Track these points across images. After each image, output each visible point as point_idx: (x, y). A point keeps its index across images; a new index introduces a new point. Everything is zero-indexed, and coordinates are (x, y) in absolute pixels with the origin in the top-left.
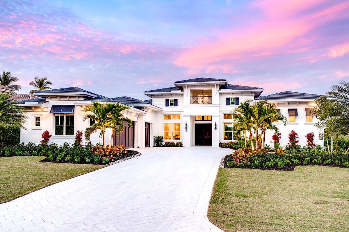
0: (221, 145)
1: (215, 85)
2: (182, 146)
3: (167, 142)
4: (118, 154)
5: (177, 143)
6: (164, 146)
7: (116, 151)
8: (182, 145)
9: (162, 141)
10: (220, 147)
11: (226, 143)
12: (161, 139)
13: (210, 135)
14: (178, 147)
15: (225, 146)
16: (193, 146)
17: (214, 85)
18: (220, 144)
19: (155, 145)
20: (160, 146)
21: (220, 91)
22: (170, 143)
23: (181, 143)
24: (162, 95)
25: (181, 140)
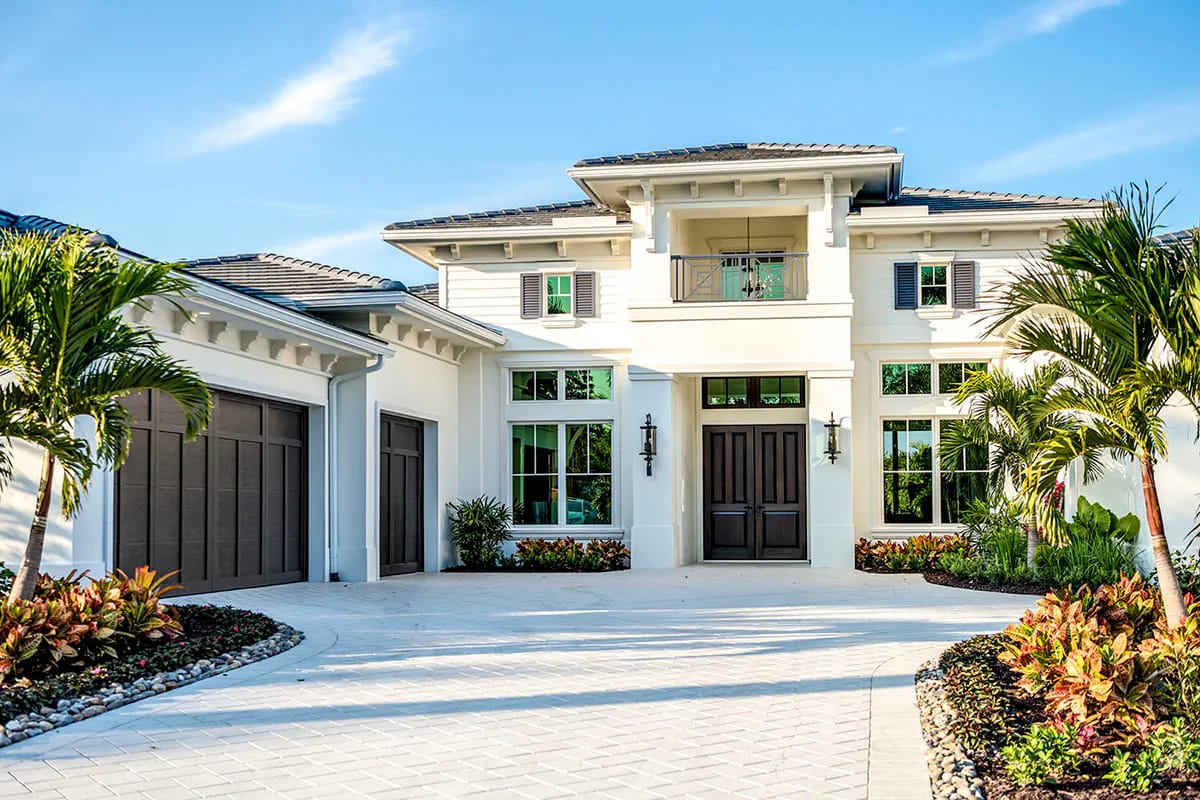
0: (868, 559)
1: (828, 184)
2: (622, 567)
3: (528, 542)
4: (64, 650)
5: (591, 547)
6: (509, 567)
7: (45, 629)
8: (624, 555)
9: (504, 535)
10: (858, 567)
11: (900, 542)
12: (493, 521)
13: (797, 492)
14: (600, 569)
15: (889, 565)
16: (691, 562)
17: (821, 181)
18: (858, 549)
19: (455, 561)
20: (489, 567)
21: (854, 220)
22: (551, 548)
23: (620, 547)
24: (498, 248)
25: (617, 529)
